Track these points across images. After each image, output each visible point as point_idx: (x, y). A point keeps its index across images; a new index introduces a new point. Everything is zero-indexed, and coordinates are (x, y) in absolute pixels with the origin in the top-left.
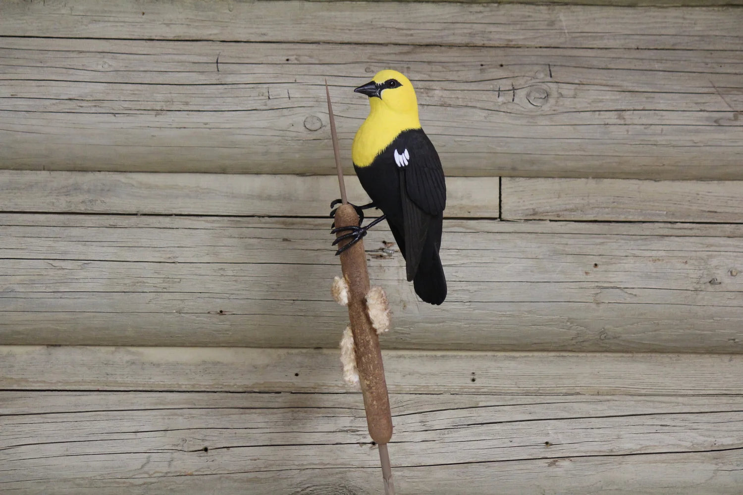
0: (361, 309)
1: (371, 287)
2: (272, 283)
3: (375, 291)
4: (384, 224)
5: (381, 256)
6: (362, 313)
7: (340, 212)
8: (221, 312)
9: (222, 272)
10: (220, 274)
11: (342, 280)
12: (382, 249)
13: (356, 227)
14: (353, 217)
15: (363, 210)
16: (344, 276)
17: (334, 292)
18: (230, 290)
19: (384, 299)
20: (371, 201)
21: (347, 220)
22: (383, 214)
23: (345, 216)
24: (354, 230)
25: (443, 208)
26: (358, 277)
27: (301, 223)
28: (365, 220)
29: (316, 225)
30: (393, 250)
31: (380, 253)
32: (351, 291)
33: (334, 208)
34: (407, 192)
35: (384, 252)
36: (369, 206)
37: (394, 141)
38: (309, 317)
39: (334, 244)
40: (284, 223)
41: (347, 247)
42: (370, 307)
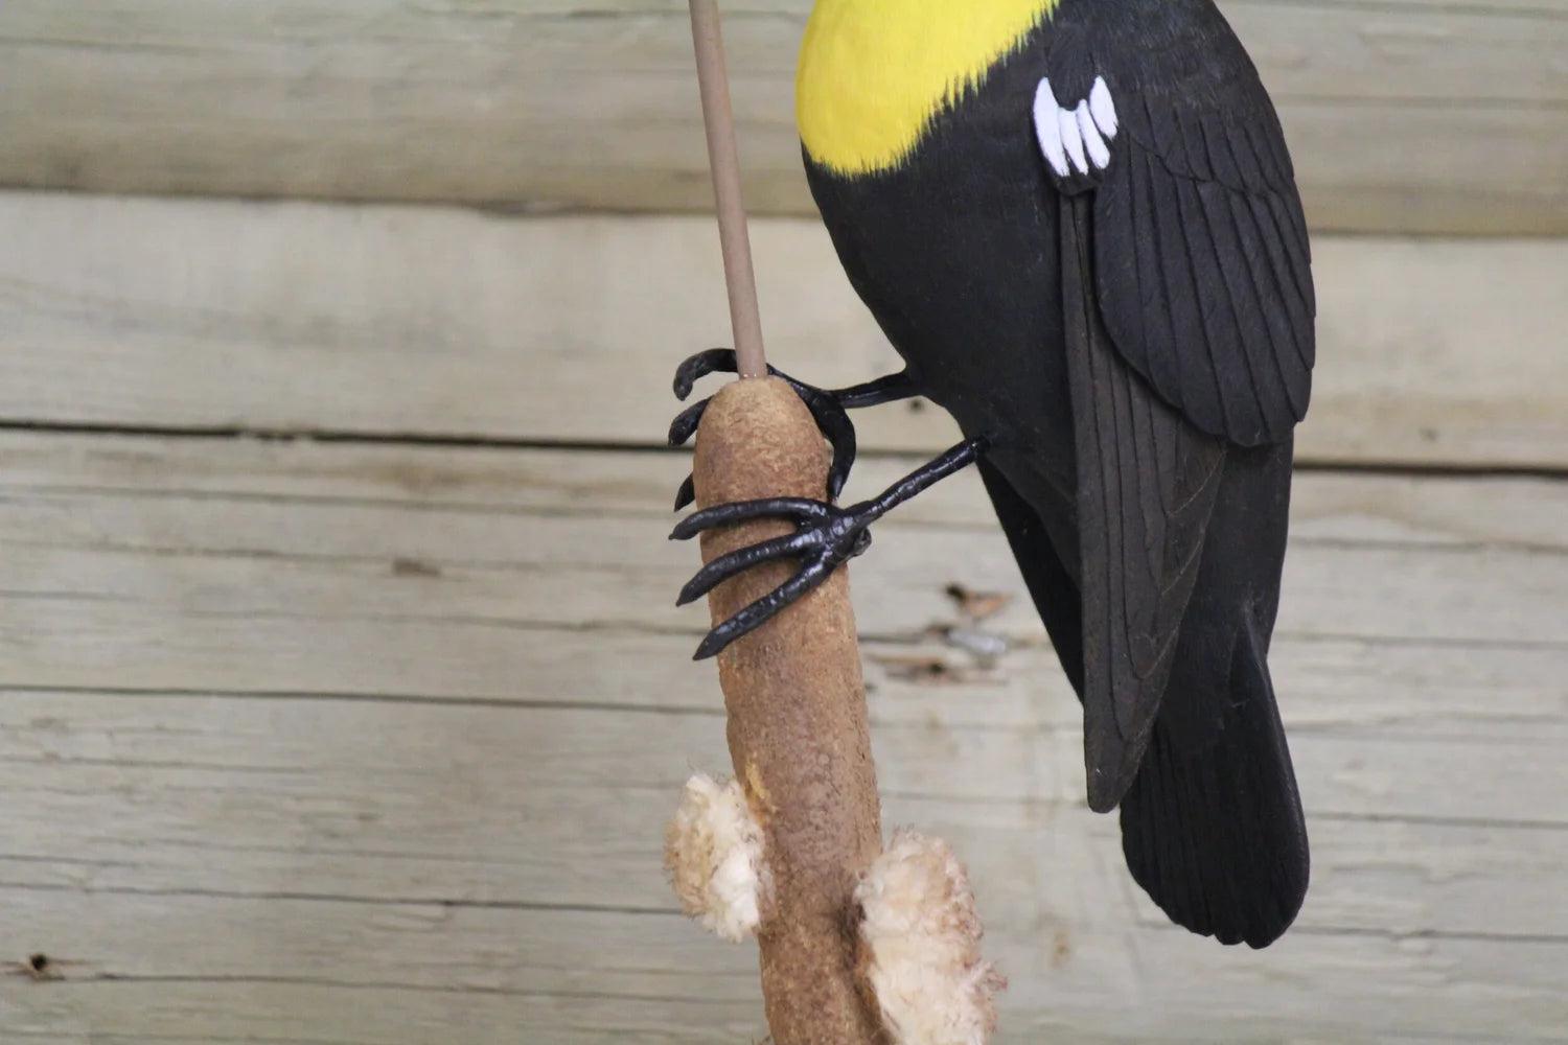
0: (831, 960)
1: (886, 838)
2: (332, 806)
3: (908, 859)
4: (967, 490)
5: (936, 669)
6: (835, 984)
7: (727, 422)
8: (39, 962)
9: (50, 742)
10: (37, 753)
11: (729, 792)
12: (943, 631)
13: (812, 502)
14: (799, 450)
15: (850, 412)
16: (741, 774)
17: (683, 856)
18: (94, 840)
19: (958, 908)
20: (897, 364)
21: (765, 463)
22: (957, 437)
23: (755, 443)
24: (800, 522)
25: (1296, 409)
26: (819, 779)
27: (497, 478)
28: (857, 468)
29: (580, 491)
30: (1001, 637)
31: (932, 650)
32: (780, 856)
33: (693, 399)
34: (1099, 314)
35: (952, 644)
36: (884, 389)
37: (1034, 32)
38: (534, 999)
39: (689, 595)
40: (405, 476)
41: (764, 613)
42: (879, 948)
